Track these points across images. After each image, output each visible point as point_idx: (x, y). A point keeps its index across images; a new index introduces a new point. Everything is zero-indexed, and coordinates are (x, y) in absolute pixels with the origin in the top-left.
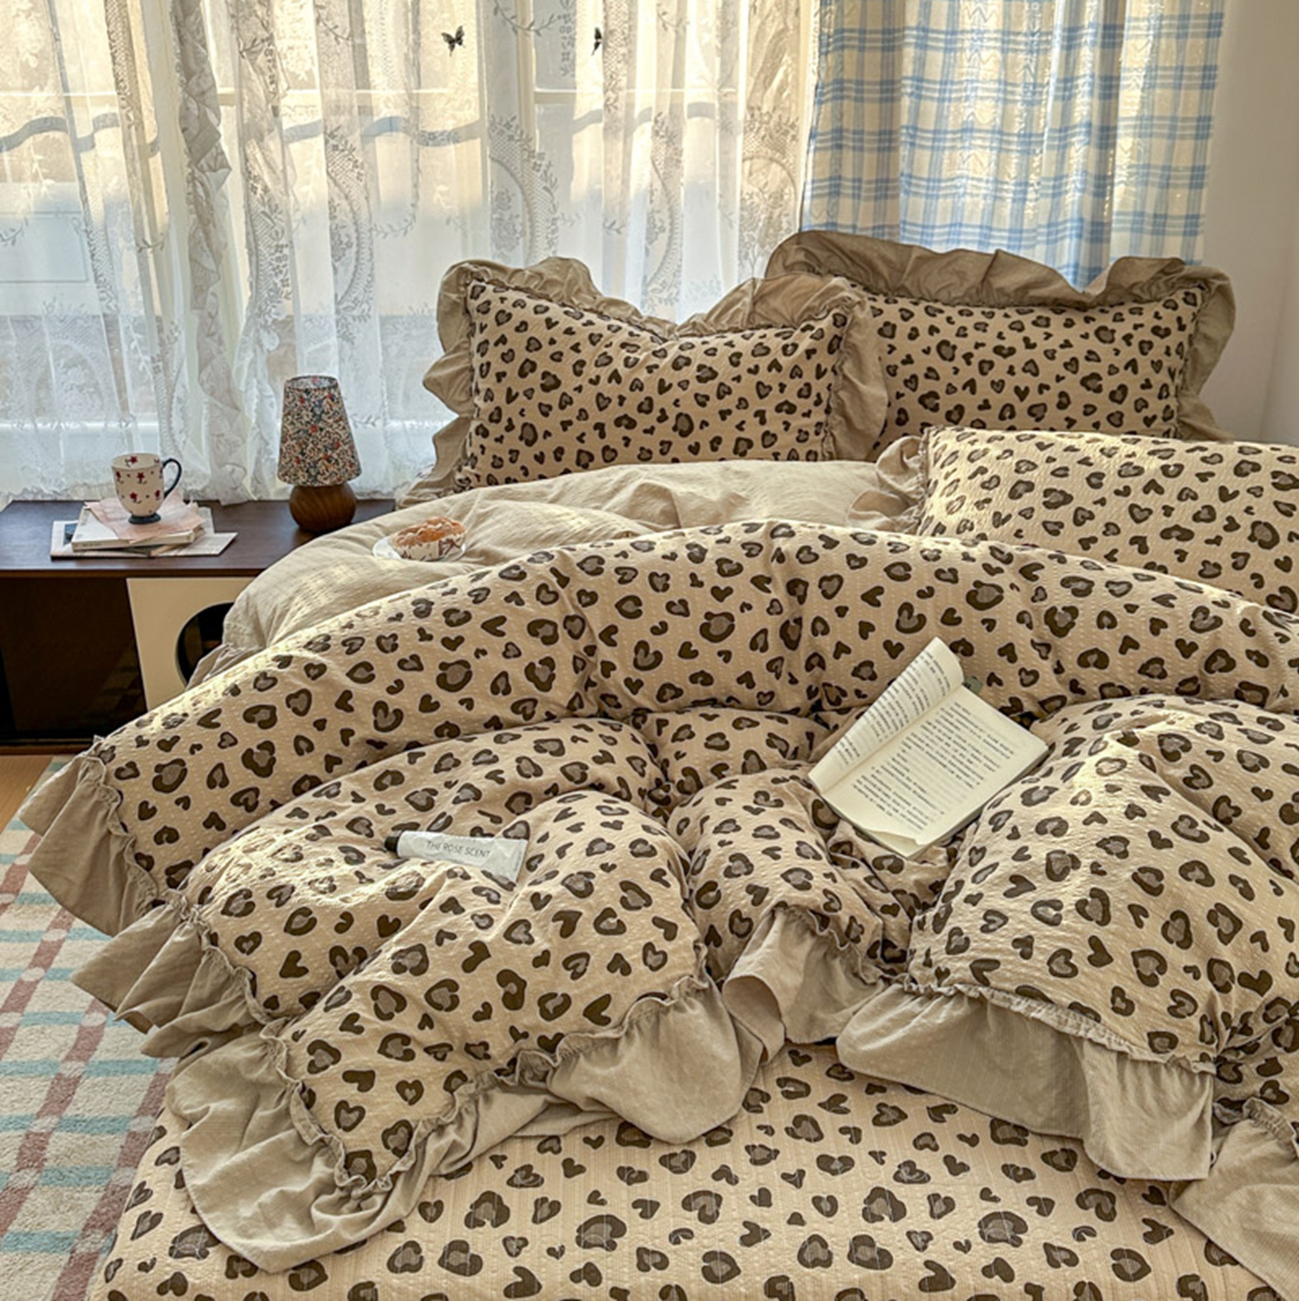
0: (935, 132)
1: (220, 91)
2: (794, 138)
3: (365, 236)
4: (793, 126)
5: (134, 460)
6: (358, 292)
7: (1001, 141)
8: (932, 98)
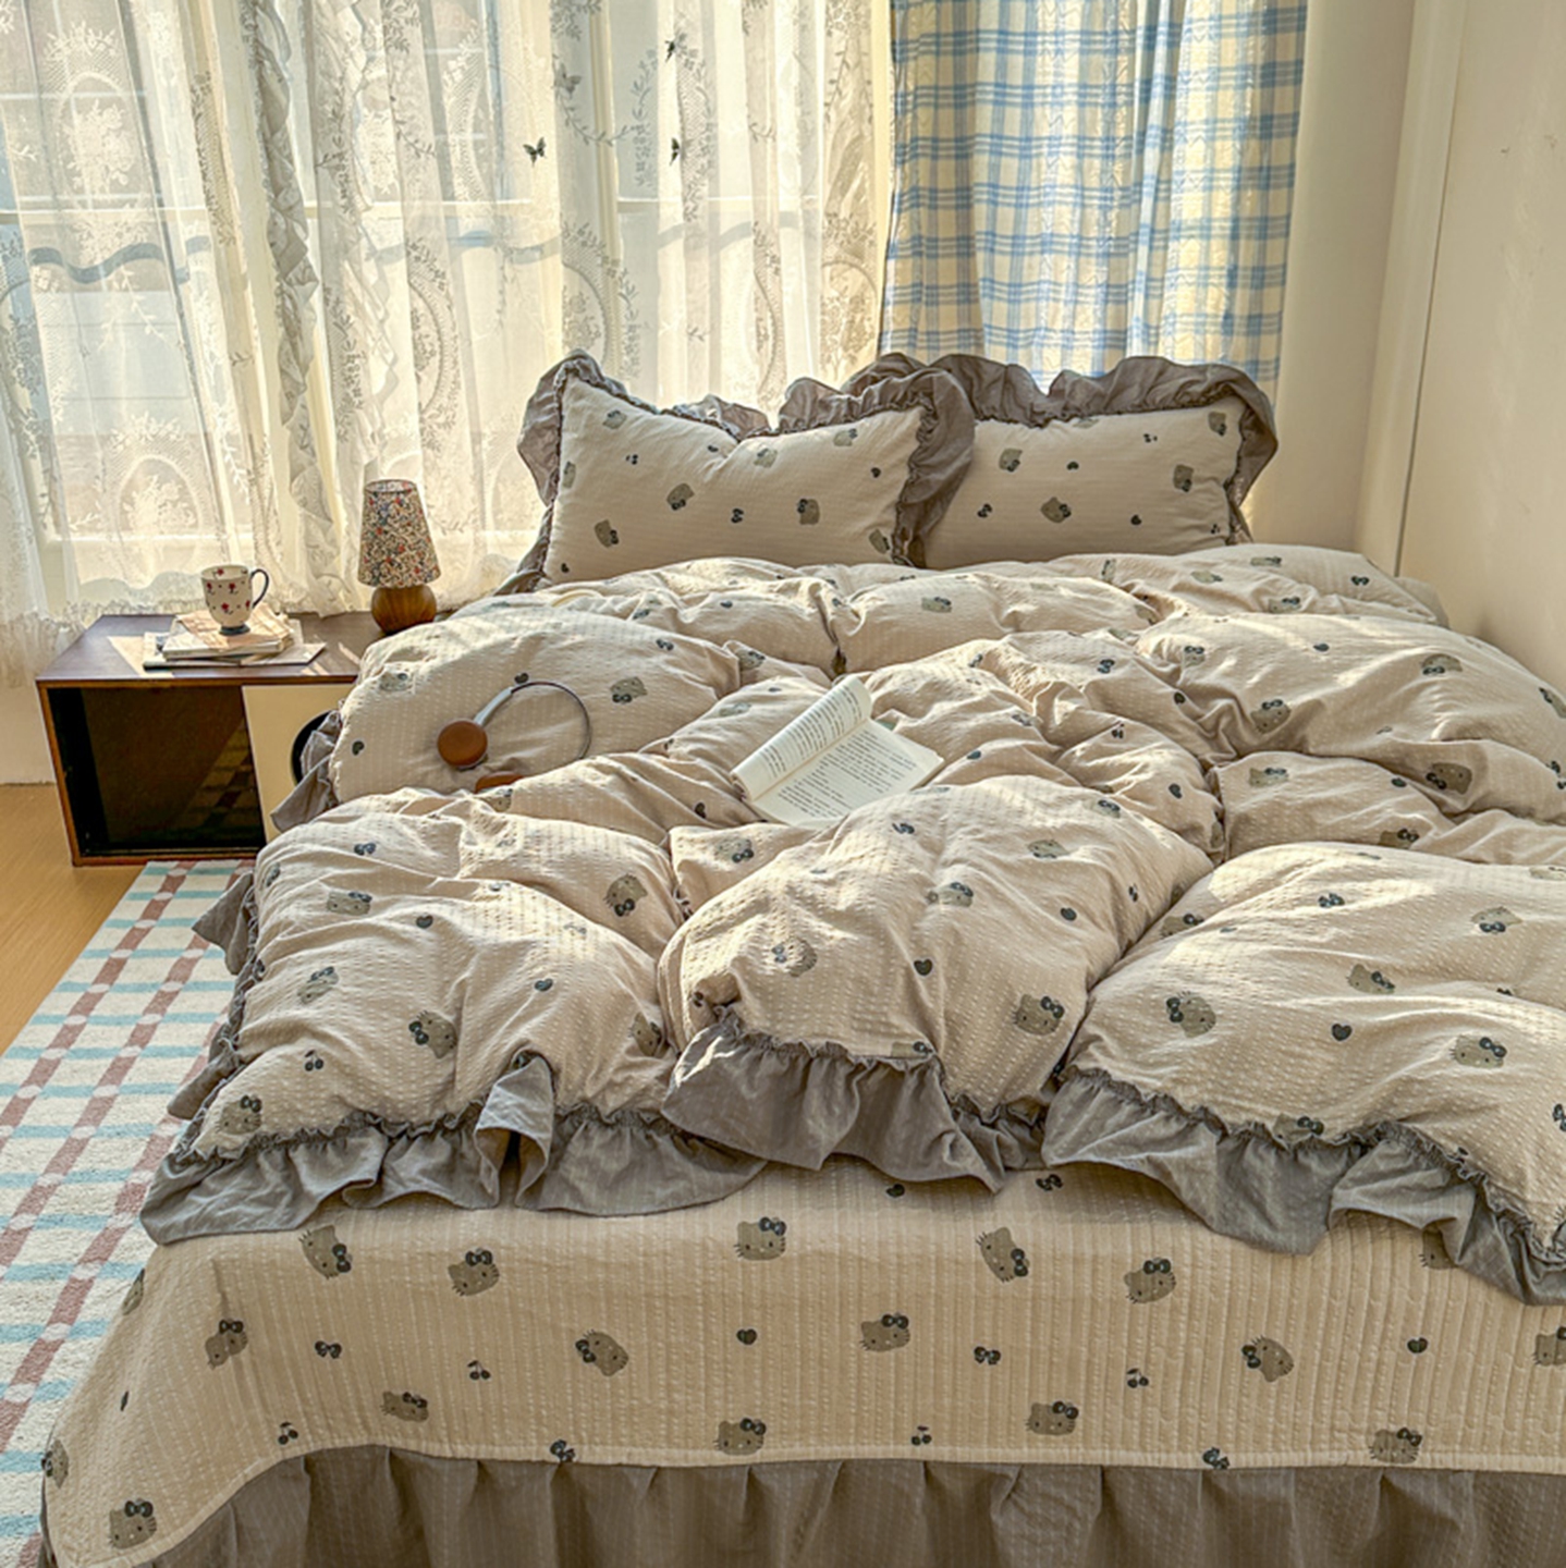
0: (1014, 237)
1: (306, 204)
2: (872, 243)
3: (448, 343)
4: (870, 232)
5: (223, 571)
6: (444, 401)
7: (1080, 246)
8: (1009, 205)
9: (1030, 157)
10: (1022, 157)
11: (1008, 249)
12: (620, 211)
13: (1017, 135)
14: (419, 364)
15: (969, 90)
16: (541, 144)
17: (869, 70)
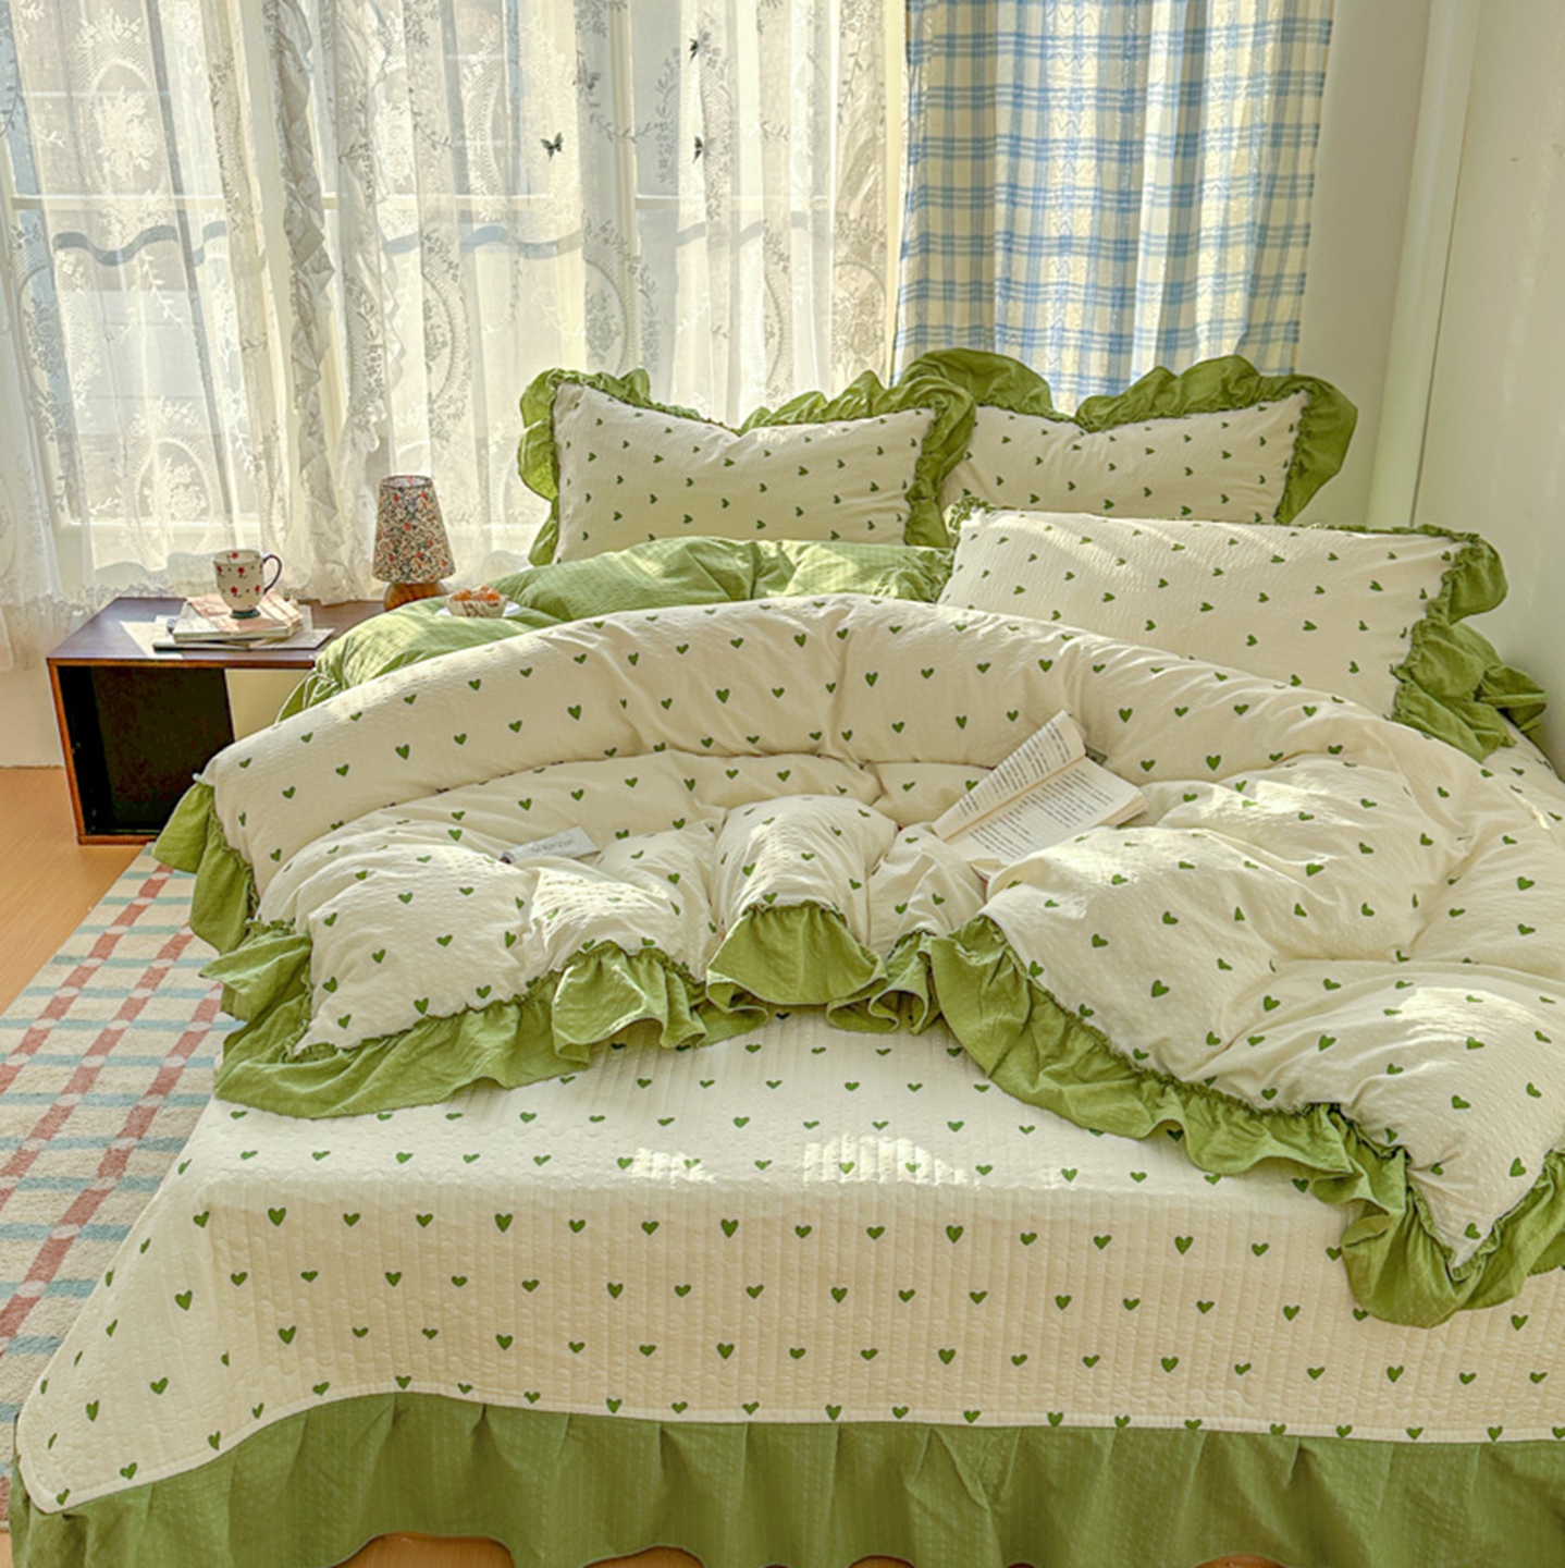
0: (1031, 238)
2: (883, 246)
3: (460, 334)
4: (881, 233)
5: (235, 555)
6: (454, 391)
7: (1099, 248)
8: (1026, 205)
9: (1046, 159)
10: (1038, 159)
11: (1026, 249)
12: (637, 207)
13: (1034, 137)
14: (430, 355)
15: (988, 92)
16: (559, 139)
17: (883, 71)
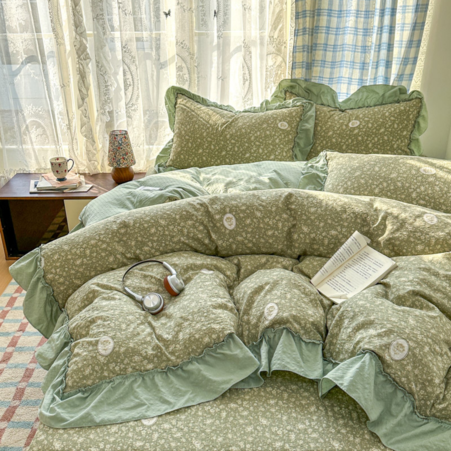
0: (334, 46)
1: (87, 32)
3: (136, 81)
4: (285, 43)
5: (58, 159)
6: (134, 101)
7: (355, 49)
8: (333, 34)
9: (341, 17)
12: (195, 35)
13: (337, 10)
14: (126, 89)
